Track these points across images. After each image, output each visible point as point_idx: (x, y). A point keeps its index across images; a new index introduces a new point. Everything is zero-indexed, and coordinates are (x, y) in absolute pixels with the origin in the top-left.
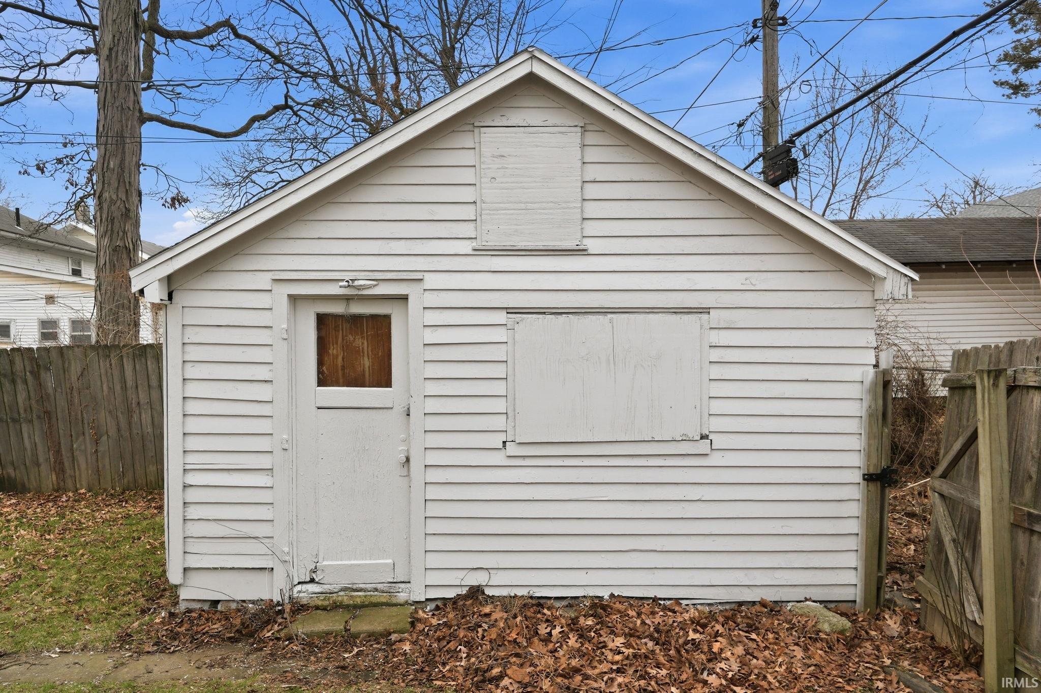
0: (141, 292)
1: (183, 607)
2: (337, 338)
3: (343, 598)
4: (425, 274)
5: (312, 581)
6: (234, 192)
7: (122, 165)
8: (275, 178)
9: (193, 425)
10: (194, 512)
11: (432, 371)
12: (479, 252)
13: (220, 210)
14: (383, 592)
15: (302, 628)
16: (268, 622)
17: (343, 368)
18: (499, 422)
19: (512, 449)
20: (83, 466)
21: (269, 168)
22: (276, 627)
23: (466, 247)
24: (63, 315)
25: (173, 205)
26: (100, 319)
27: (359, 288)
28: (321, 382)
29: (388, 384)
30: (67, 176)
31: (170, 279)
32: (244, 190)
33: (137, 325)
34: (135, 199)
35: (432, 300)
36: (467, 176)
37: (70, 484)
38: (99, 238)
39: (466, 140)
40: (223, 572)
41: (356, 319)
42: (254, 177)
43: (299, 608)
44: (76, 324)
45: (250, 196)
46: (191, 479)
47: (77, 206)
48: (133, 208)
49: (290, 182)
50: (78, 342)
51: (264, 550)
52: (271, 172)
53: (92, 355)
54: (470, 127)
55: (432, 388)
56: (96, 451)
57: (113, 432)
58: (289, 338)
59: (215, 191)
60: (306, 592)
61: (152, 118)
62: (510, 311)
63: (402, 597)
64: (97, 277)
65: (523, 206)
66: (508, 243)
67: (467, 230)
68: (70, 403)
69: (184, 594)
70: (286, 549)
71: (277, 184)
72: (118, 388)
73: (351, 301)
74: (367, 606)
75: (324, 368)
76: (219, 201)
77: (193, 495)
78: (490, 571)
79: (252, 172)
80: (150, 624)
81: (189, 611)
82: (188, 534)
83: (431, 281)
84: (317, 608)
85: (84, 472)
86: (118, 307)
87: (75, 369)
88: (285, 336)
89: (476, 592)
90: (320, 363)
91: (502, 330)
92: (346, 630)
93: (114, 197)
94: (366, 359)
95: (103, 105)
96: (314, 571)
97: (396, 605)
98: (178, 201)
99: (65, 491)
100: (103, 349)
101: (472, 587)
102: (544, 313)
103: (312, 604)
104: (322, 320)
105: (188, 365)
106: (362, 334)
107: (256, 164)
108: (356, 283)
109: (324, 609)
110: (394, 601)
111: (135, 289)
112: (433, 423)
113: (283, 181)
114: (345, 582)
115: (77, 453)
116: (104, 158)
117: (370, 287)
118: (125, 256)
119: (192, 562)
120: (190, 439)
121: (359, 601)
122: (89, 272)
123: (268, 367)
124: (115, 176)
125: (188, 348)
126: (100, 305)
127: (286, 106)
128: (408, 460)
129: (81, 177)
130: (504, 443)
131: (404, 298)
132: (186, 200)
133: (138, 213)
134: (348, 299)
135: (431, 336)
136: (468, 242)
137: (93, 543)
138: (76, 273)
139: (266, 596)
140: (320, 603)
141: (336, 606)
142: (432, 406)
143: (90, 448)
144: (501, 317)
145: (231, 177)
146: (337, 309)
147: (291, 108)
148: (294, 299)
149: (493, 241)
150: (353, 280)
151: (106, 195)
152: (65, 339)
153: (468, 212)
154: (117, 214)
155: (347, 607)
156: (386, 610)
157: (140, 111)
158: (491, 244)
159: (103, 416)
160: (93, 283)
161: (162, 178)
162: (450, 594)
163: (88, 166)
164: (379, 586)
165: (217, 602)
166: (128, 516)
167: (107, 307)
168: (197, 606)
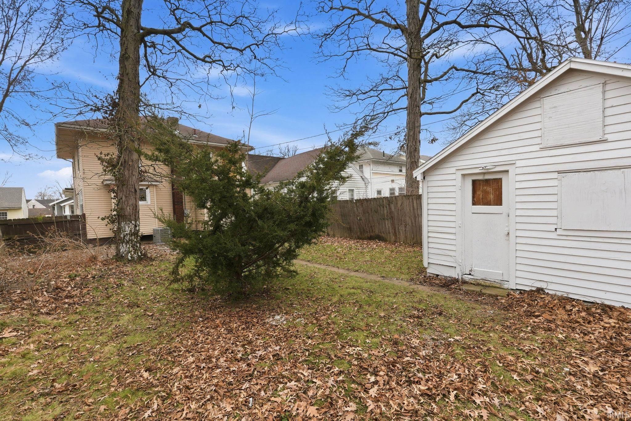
0: (416, 177)
1: (428, 275)
2: (480, 188)
3: (482, 282)
4: (516, 161)
5: (470, 274)
6: (457, 131)
7: (414, 134)
8: (476, 121)
9: (431, 218)
10: (431, 245)
11: (519, 199)
12: (542, 149)
13: (451, 140)
14: (498, 283)
15: (465, 287)
16: (453, 284)
17: (482, 199)
18: (554, 220)
19: (559, 232)
20: (402, 235)
21: (473, 117)
22: (456, 285)
23: (537, 148)
24: (396, 186)
25: (432, 143)
26: (407, 187)
27: (488, 169)
28: (474, 204)
29: (501, 204)
30: (398, 139)
31: (424, 172)
32: (461, 130)
33: (418, 188)
34: (418, 144)
35: (519, 171)
36: (537, 119)
37: (398, 240)
38: (407, 159)
39: (537, 104)
40: (439, 266)
41: (487, 181)
42: (466, 123)
43: (464, 282)
44: (400, 189)
45: (464, 131)
46: (430, 235)
47: (401, 147)
48: (417, 147)
49: (482, 121)
50: (401, 195)
51: (453, 261)
52: (475, 119)
53: (404, 198)
54: (539, 99)
55: (519, 206)
56: (405, 230)
57: (410, 224)
58: (462, 189)
59: (449, 133)
60: (467, 278)
61: (424, 114)
62: (559, 172)
63: (506, 286)
64: (406, 173)
65: (567, 126)
66: (559, 143)
67: (538, 141)
68: (398, 214)
69: (428, 271)
70: (460, 261)
71: (477, 123)
72: (412, 208)
73: (485, 174)
74: (491, 287)
75: (475, 199)
76: (451, 136)
77: (430, 240)
78: (548, 283)
79: (465, 121)
80: (419, 278)
81: (430, 276)
82: (429, 252)
83: (519, 164)
84: (471, 284)
85: (402, 237)
86: (412, 182)
87: (399, 203)
88: (460, 188)
89: (540, 290)
90: (473, 197)
91: (556, 181)
92: (481, 292)
93: (412, 145)
94: (491, 195)
95: (409, 114)
96: (471, 271)
97: (503, 289)
98: (434, 140)
99: (397, 242)
100: (407, 197)
101: (538, 288)
102: (580, 172)
103: (470, 282)
104: (474, 182)
105: (429, 199)
106: (490, 185)
107: (467, 117)
108: (486, 168)
109: (474, 284)
110: (502, 287)
111: (414, 177)
112: (519, 219)
113: (479, 121)
114: (483, 277)
115: (400, 230)
116: (409, 132)
117: (492, 168)
118: (415, 164)
119: (431, 261)
120: (430, 222)
121: (488, 284)
122: (404, 170)
123: (455, 199)
124: (412, 138)
125: (429, 193)
126: (407, 182)
127: (478, 92)
128: (508, 234)
129: (402, 138)
130: (556, 229)
131: (507, 171)
132: (437, 140)
133: (419, 149)
134: (484, 174)
135: (518, 185)
136: (538, 146)
137: (404, 256)
138: (401, 171)
139: (454, 276)
140: (473, 282)
141: (478, 285)
142: (519, 213)
143: (404, 229)
144: (555, 175)
145: (456, 125)
146: (480, 177)
147: (479, 93)
148: (464, 176)
149: (551, 143)
150: (485, 167)
151: (409, 144)
152: (397, 194)
153: (538, 133)
154: (412, 150)
155: (483, 286)
156: (498, 289)
157: (420, 112)
158: (549, 145)
159: (407, 218)
160: (405, 174)
161: (428, 133)
162: (527, 289)
163: (404, 134)
164: (496, 281)
165: (438, 275)
166: (414, 251)
167: (409, 183)
168: (432, 275)
